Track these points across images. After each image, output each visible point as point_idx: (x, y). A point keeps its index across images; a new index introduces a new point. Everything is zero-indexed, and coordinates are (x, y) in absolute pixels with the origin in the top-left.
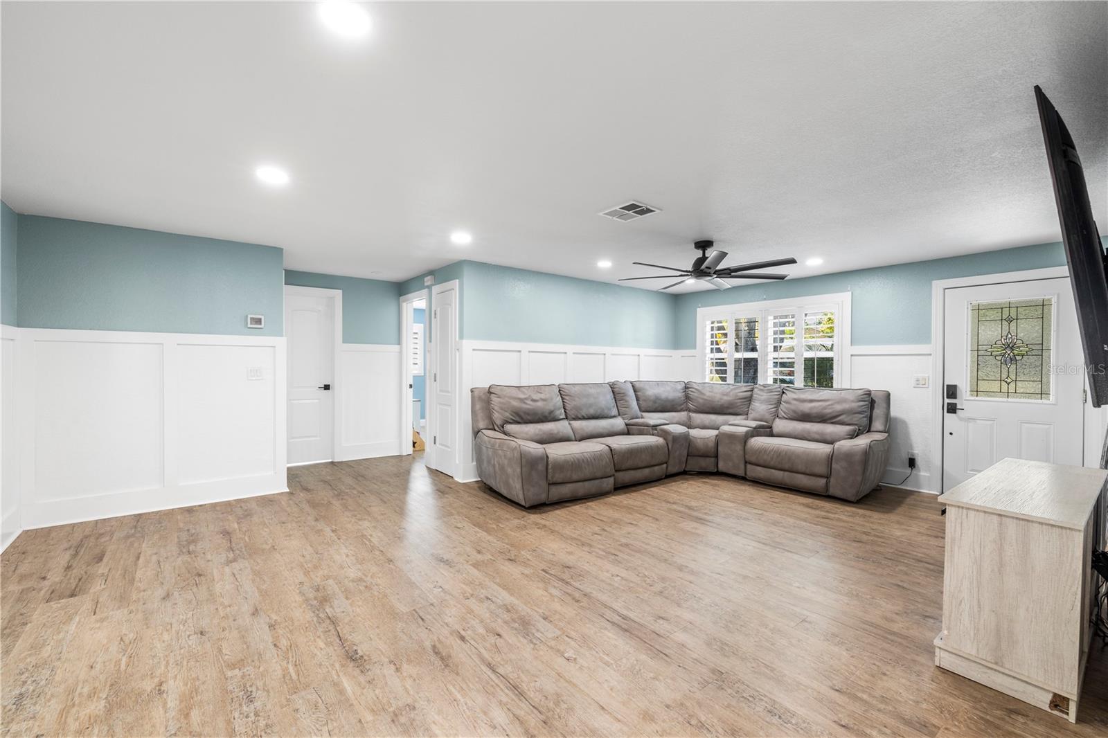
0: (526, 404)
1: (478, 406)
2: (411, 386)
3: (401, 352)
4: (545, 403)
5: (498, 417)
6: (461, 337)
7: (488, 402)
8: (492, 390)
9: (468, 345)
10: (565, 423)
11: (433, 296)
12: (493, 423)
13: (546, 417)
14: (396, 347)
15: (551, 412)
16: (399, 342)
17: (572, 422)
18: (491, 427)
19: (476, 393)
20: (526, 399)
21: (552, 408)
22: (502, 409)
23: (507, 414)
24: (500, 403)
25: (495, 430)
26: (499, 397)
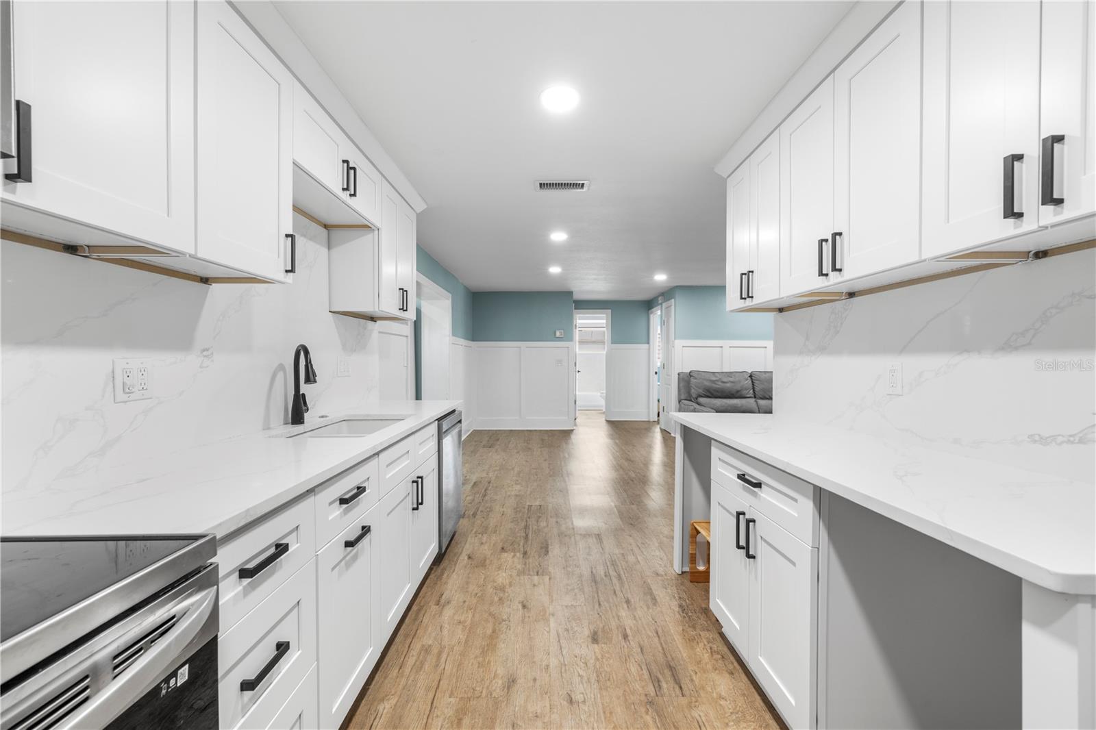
0: (715, 384)
1: (681, 385)
2: (656, 373)
3: (649, 349)
4: (733, 384)
5: (694, 392)
6: (675, 339)
7: (689, 382)
8: (692, 374)
9: (677, 341)
10: (752, 400)
11: (663, 309)
12: (689, 393)
13: (733, 394)
14: (647, 345)
15: (738, 391)
16: (648, 343)
17: (758, 401)
18: (689, 398)
19: (681, 375)
20: (716, 380)
21: (739, 389)
22: (697, 387)
23: (701, 391)
24: (696, 383)
25: (691, 401)
26: (696, 379)
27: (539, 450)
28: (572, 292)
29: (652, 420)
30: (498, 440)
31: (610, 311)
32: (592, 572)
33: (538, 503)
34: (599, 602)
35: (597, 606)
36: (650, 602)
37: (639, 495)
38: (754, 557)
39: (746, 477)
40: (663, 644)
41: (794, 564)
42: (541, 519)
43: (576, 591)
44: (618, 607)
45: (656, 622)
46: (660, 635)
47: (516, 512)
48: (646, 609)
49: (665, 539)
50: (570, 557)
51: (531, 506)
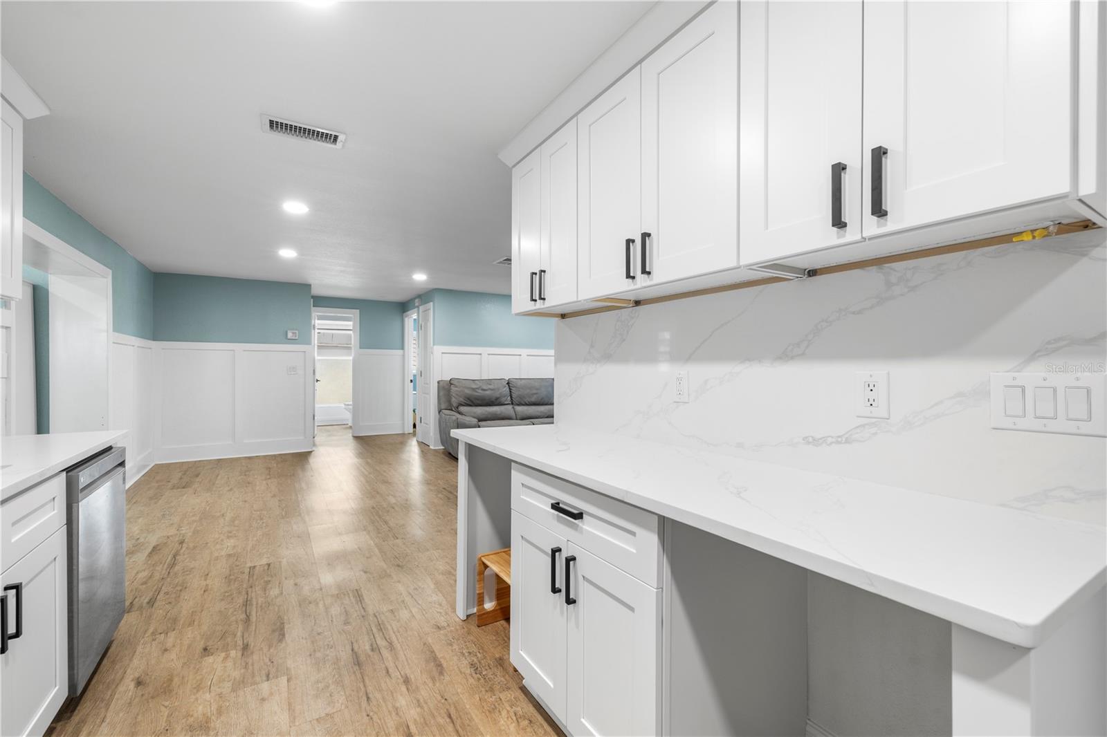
0: (477, 392)
1: (441, 393)
2: (411, 381)
3: (404, 355)
4: (492, 392)
5: (454, 401)
6: (434, 345)
7: (449, 391)
8: (452, 382)
9: (435, 347)
10: (510, 407)
11: (420, 313)
12: (449, 401)
13: (492, 402)
14: (401, 351)
15: (497, 399)
16: (403, 348)
17: (515, 407)
18: (450, 408)
19: (441, 383)
20: (476, 388)
21: (498, 396)
22: (457, 395)
23: (461, 399)
24: (457, 391)
25: (452, 410)
26: (456, 387)
27: (264, 482)
28: (310, 285)
29: (406, 432)
30: (197, 476)
31: (358, 310)
32: (353, 650)
33: (264, 561)
34: (367, 694)
35: (364, 704)
36: (436, 674)
37: (403, 525)
38: (574, 602)
39: (561, 505)
40: (460, 730)
41: (632, 609)
42: (270, 586)
43: (332, 687)
44: (395, 694)
45: (446, 699)
46: (454, 718)
47: (230, 582)
48: (431, 685)
49: (441, 576)
50: (319, 634)
51: (254, 567)
